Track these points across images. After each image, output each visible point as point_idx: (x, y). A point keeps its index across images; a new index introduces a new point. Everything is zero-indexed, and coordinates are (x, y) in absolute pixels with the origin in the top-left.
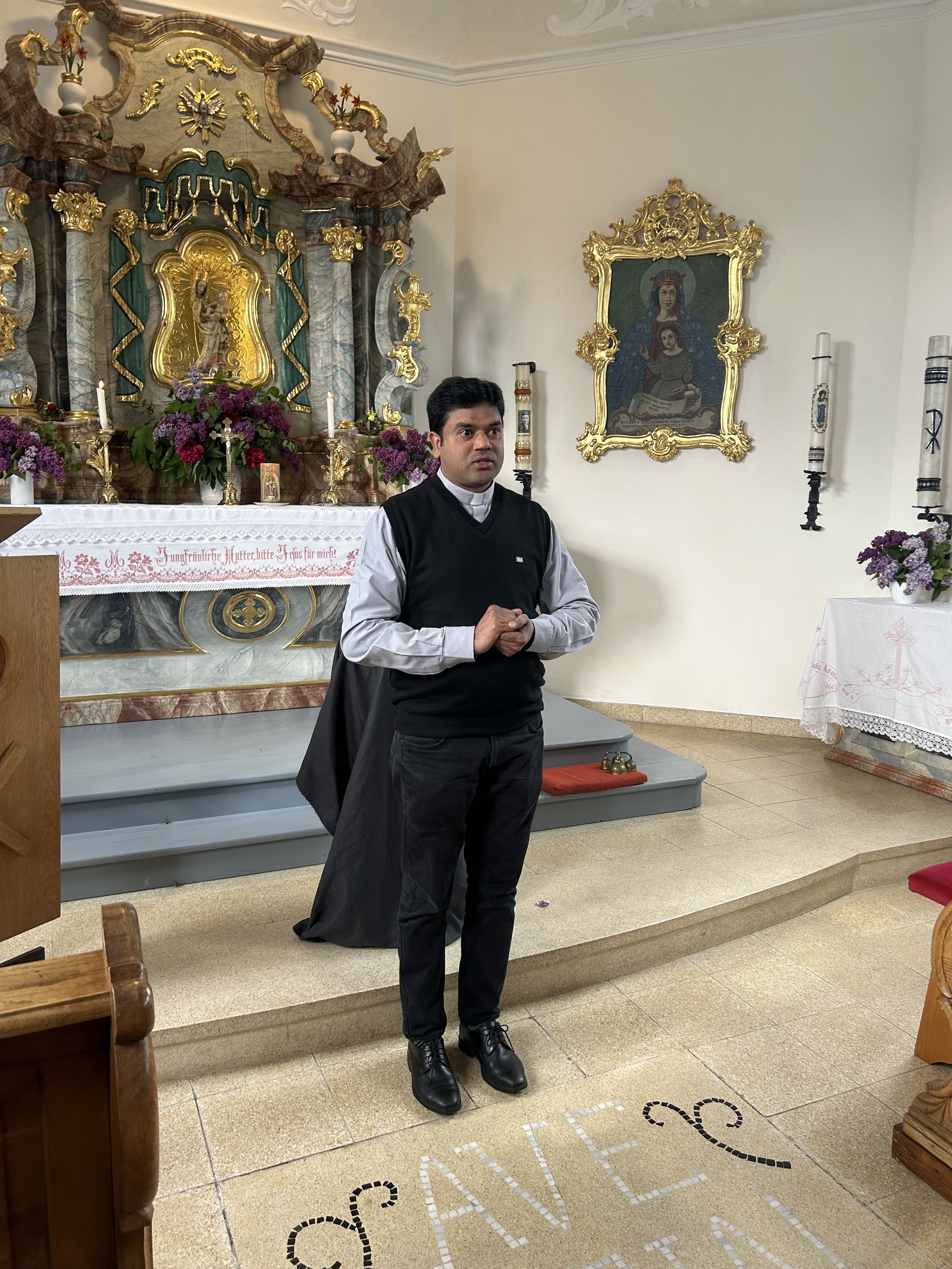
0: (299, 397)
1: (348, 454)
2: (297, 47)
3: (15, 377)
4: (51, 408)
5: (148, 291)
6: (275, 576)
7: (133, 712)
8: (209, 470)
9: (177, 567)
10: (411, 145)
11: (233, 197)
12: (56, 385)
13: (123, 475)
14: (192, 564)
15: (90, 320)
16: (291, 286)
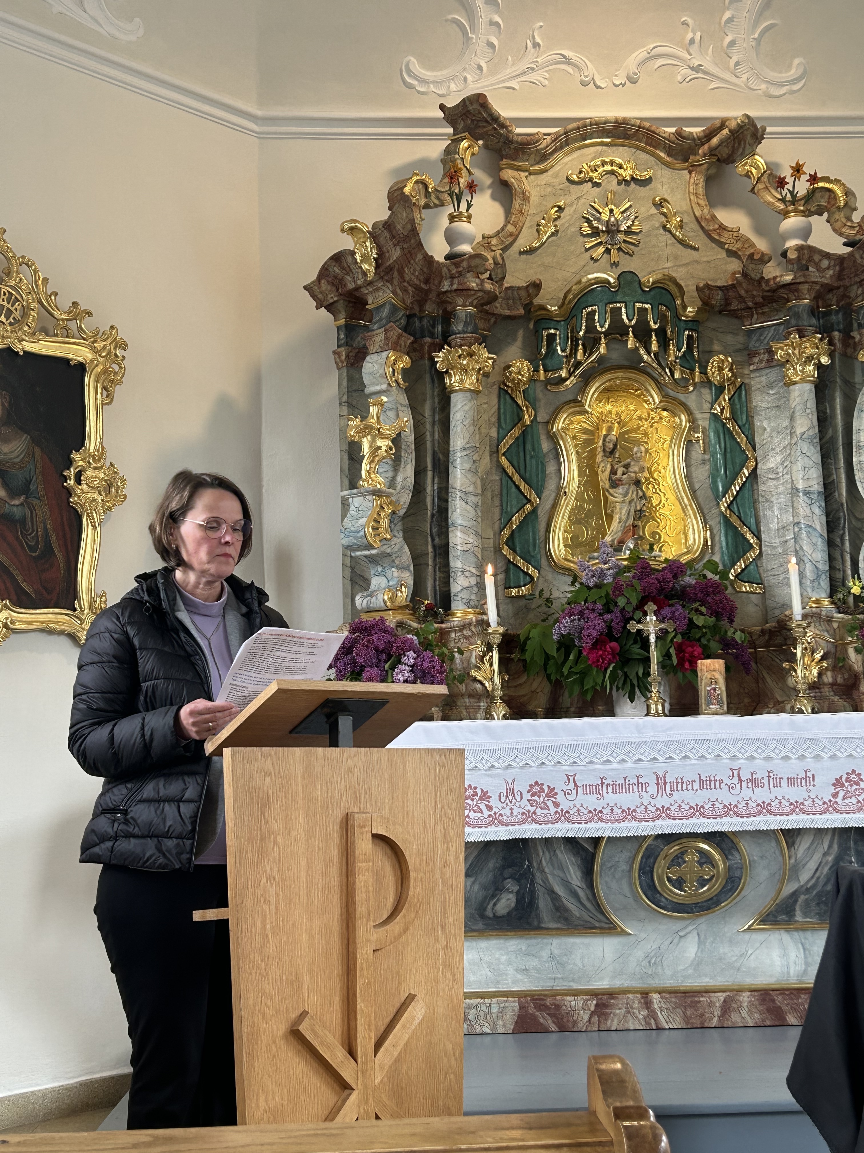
0: (746, 572)
1: (823, 643)
2: (730, 131)
3: (389, 573)
4: (429, 607)
5: (544, 456)
6: (726, 814)
7: (534, 1018)
8: (626, 676)
9: (591, 801)
11: (652, 323)
12: (435, 579)
13: (512, 693)
14: (611, 798)
15: (476, 495)
16: (730, 426)
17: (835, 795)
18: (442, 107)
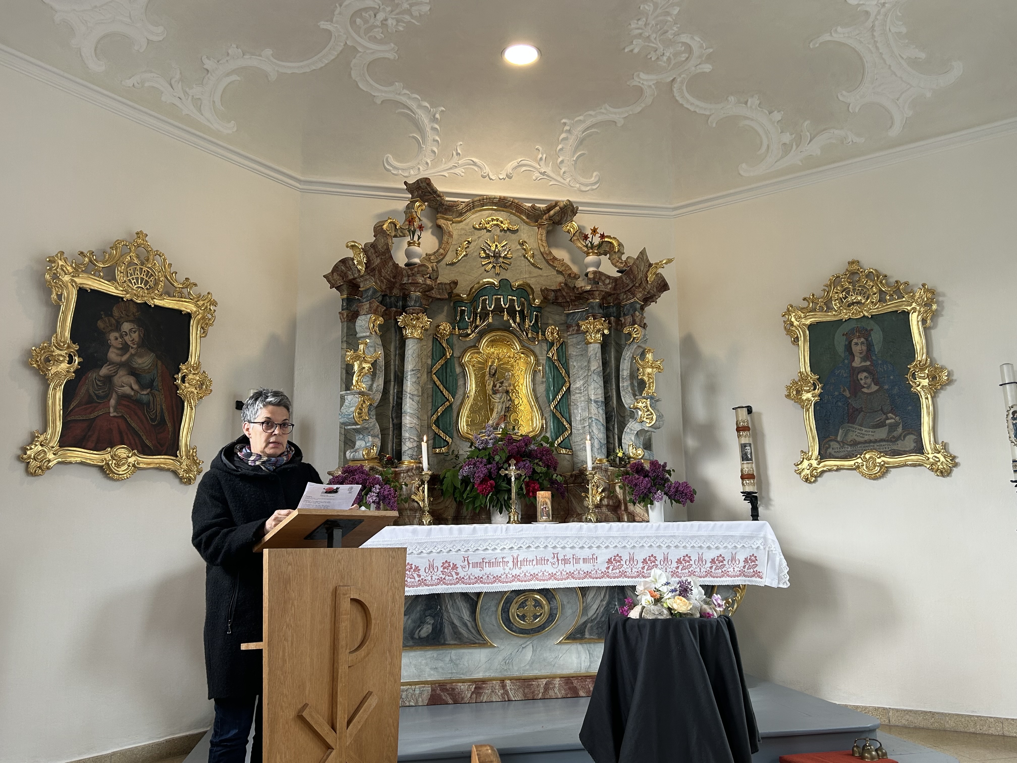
0: (563, 443)
1: (603, 483)
3: (367, 439)
4: (389, 459)
5: (457, 375)
6: (550, 579)
7: (440, 696)
8: (498, 500)
9: (476, 572)
10: (642, 259)
11: (517, 307)
12: (393, 443)
13: (434, 507)
14: (488, 570)
15: (418, 396)
16: (556, 363)
17: (608, 568)
18: (406, 183)
